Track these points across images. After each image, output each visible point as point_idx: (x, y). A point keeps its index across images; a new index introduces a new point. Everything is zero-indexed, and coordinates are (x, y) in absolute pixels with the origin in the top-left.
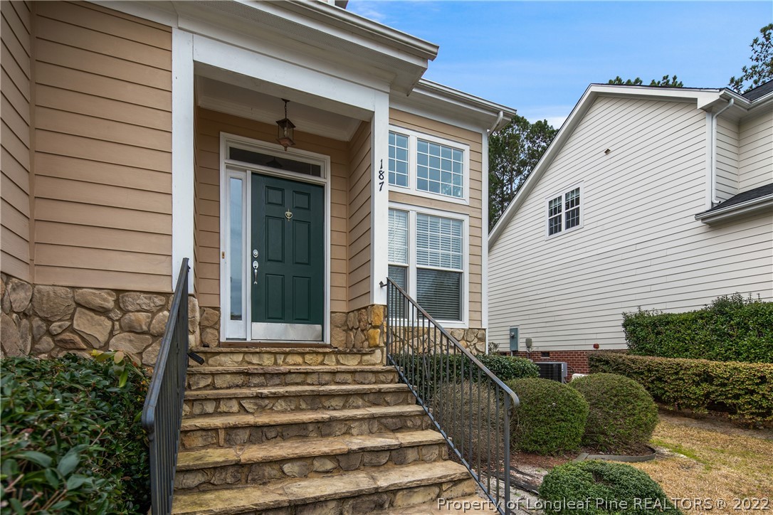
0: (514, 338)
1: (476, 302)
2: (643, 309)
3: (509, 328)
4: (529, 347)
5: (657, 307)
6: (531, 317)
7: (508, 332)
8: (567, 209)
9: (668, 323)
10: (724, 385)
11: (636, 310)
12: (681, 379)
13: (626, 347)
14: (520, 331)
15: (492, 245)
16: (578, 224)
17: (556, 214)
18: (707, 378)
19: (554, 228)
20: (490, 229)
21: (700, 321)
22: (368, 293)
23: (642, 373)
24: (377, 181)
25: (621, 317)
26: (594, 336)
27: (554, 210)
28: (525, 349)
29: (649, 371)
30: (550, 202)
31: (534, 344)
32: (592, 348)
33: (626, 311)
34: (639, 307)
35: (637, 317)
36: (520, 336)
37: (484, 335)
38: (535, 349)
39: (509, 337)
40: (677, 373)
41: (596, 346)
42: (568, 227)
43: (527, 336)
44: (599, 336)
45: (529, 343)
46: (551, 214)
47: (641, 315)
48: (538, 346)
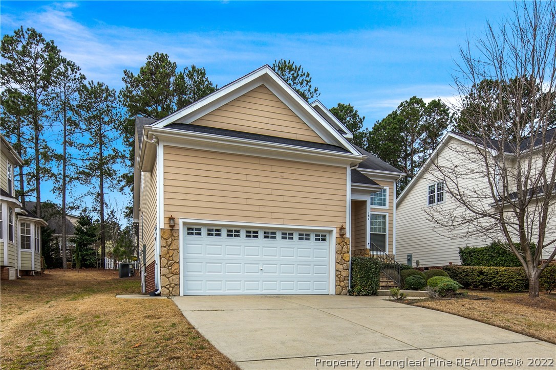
0: (409, 260)
1: (391, 245)
2: (468, 245)
3: (407, 255)
4: (418, 265)
5: (474, 244)
6: (419, 248)
7: (406, 257)
8: (438, 191)
9: (474, 252)
10: (487, 275)
11: (465, 246)
12: (474, 274)
13: (460, 264)
14: (413, 257)
15: (398, 205)
16: (443, 200)
17: (432, 193)
18: (481, 273)
19: (431, 201)
20: (397, 197)
21: (485, 251)
22: (365, 245)
23: (461, 273)
24: (368, 218)
25: (458, 249)
26: (450, 258)
27: (432, 191)
28: (416, 267)
29: (464, 272)
30: (429, 187)
31: (420, 263)
32: (448, 264)
33: (461, 246)
34: (467, 244)
35: (465, 249)
36: (413, 259)
37: (394, 257)
38: (421, 266)
39: (406, 260)
40: (472, 272)
41: (450, 263)
42: (438, 201)
43: (417, 259)
44: (452, 258)
45: (418, 263)
46: (430, 194)
47: (467, 248)
48: (422, 265)
